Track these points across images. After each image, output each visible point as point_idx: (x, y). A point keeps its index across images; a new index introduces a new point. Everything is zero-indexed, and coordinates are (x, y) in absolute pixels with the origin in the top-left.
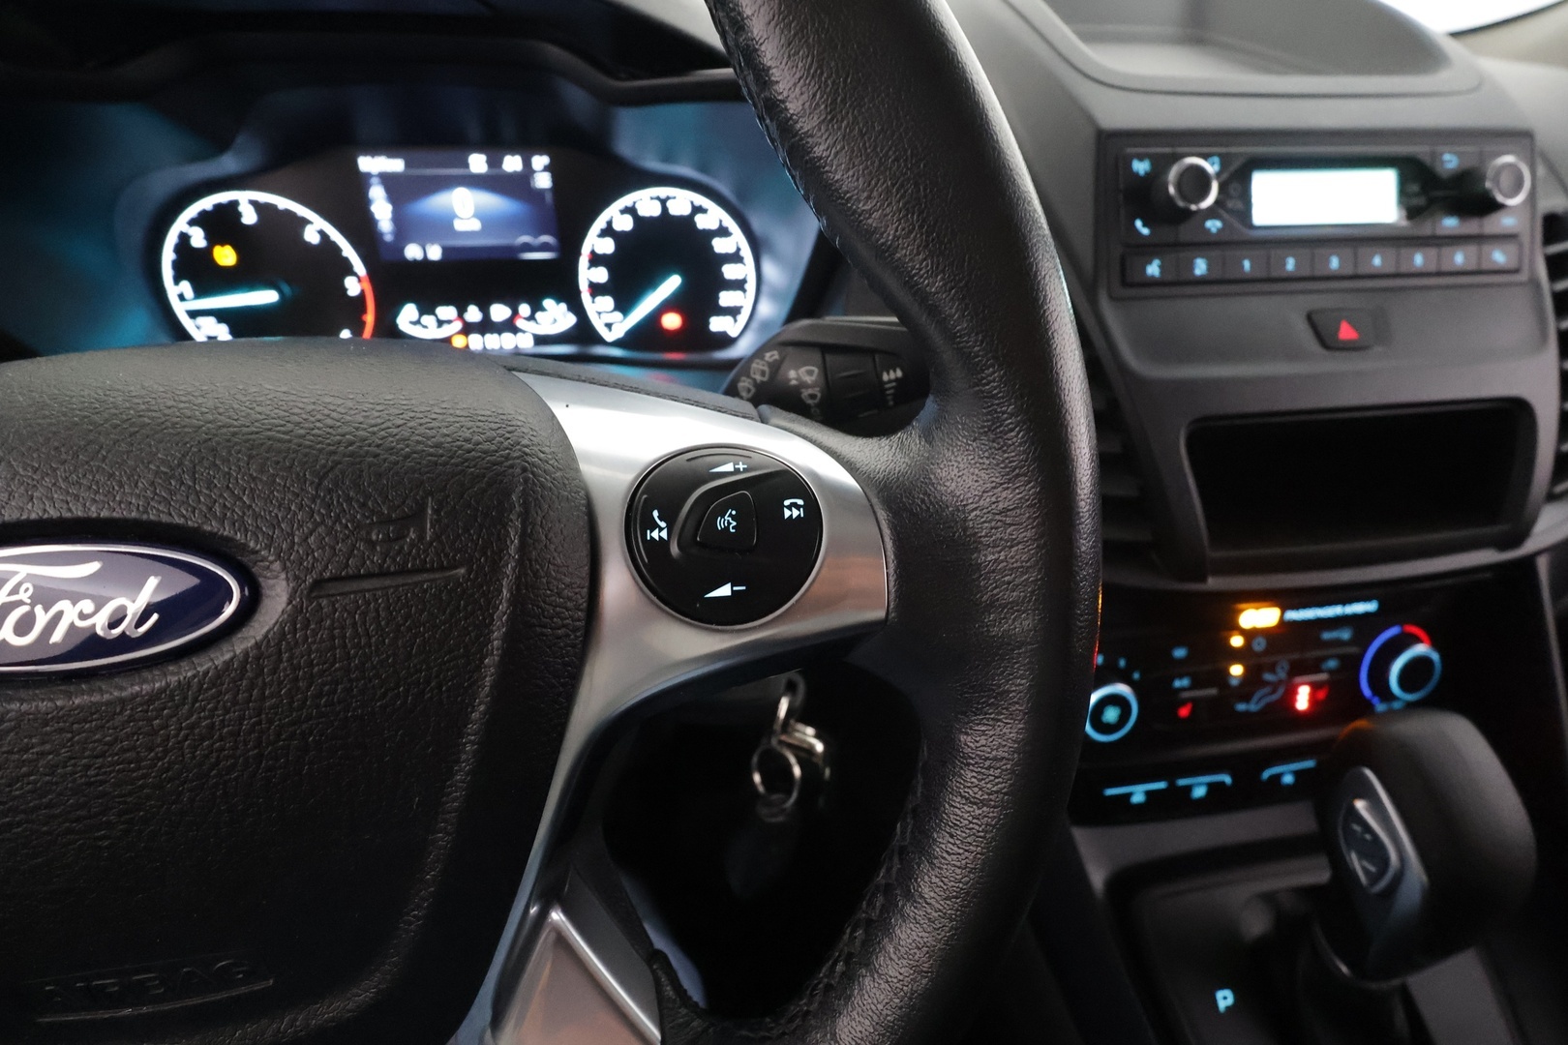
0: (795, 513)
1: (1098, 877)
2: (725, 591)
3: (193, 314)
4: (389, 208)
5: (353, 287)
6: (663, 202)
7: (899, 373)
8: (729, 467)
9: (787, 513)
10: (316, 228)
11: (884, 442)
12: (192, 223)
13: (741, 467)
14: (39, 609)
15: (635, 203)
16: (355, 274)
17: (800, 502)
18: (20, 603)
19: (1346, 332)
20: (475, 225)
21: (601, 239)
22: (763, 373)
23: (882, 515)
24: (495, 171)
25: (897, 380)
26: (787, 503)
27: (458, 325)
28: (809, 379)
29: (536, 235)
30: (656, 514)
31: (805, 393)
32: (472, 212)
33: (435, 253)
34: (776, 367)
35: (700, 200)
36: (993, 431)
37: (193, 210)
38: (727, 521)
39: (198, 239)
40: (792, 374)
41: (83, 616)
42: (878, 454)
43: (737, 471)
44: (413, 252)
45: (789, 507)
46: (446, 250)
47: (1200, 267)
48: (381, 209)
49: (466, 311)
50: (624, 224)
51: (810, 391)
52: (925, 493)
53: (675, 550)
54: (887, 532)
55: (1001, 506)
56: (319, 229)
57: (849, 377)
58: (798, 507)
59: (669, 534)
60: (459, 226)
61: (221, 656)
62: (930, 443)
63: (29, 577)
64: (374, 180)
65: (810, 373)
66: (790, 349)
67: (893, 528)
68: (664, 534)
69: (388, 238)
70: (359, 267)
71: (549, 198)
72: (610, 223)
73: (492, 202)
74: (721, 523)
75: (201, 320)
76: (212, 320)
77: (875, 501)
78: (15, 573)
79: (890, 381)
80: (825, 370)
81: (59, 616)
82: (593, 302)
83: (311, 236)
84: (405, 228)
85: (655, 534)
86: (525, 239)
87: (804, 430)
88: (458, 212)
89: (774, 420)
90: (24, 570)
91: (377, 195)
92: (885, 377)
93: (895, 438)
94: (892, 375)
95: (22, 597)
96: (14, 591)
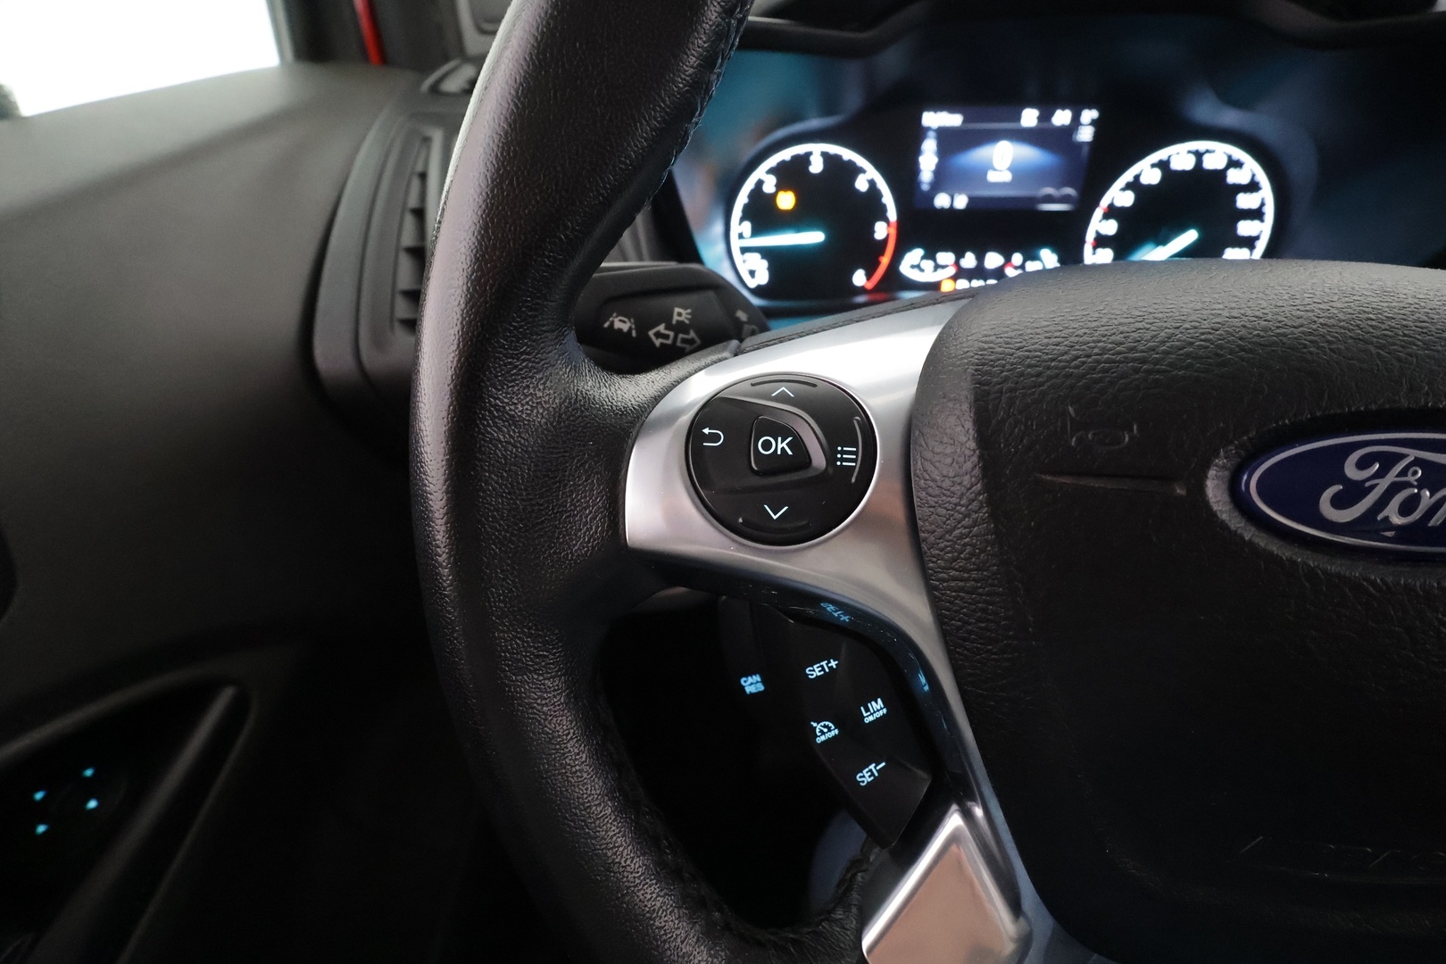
3: (744, 250)
4: (935, 160)
5: (881, 231)
6: (1199, 155)
10: (869, 176)
12: (771, 171)
14: (1424, 495)
15: (1169, 157)
16: (886, 220)
18: (1408, 485)
20: (1007, 177)
21: (1122, 192)
24: (1045, 125)
27: (952, 271)
29: (1058, 187)
32: (1008, 164)
33: (961, 202)
35: (1239, 154)
37: (773, 161)
39: (770, 186)
44: (942, 201)
46: (972, 200)
48: (928, 160)
49: (963, 257)
50: (1152, 177)
56: (870, 178)
60: (992, 177)
63: (1417, 462)
64: (931, 134)
69: (925, 187)
70: (892, 214)
71: (1085, 150)
72: (1137, 177)
73: (1028, 154)
75: (748, 255)
76: (757, 256)
78: (1404, 456)
82: (1094, 253)
83: (861, 184)
84: (943, 179)
86: (1049, 190)
88: (996, 165)
90: (1413, 454)
91: (929, 148)
95: (1411, 478)
96: (1404, 473)
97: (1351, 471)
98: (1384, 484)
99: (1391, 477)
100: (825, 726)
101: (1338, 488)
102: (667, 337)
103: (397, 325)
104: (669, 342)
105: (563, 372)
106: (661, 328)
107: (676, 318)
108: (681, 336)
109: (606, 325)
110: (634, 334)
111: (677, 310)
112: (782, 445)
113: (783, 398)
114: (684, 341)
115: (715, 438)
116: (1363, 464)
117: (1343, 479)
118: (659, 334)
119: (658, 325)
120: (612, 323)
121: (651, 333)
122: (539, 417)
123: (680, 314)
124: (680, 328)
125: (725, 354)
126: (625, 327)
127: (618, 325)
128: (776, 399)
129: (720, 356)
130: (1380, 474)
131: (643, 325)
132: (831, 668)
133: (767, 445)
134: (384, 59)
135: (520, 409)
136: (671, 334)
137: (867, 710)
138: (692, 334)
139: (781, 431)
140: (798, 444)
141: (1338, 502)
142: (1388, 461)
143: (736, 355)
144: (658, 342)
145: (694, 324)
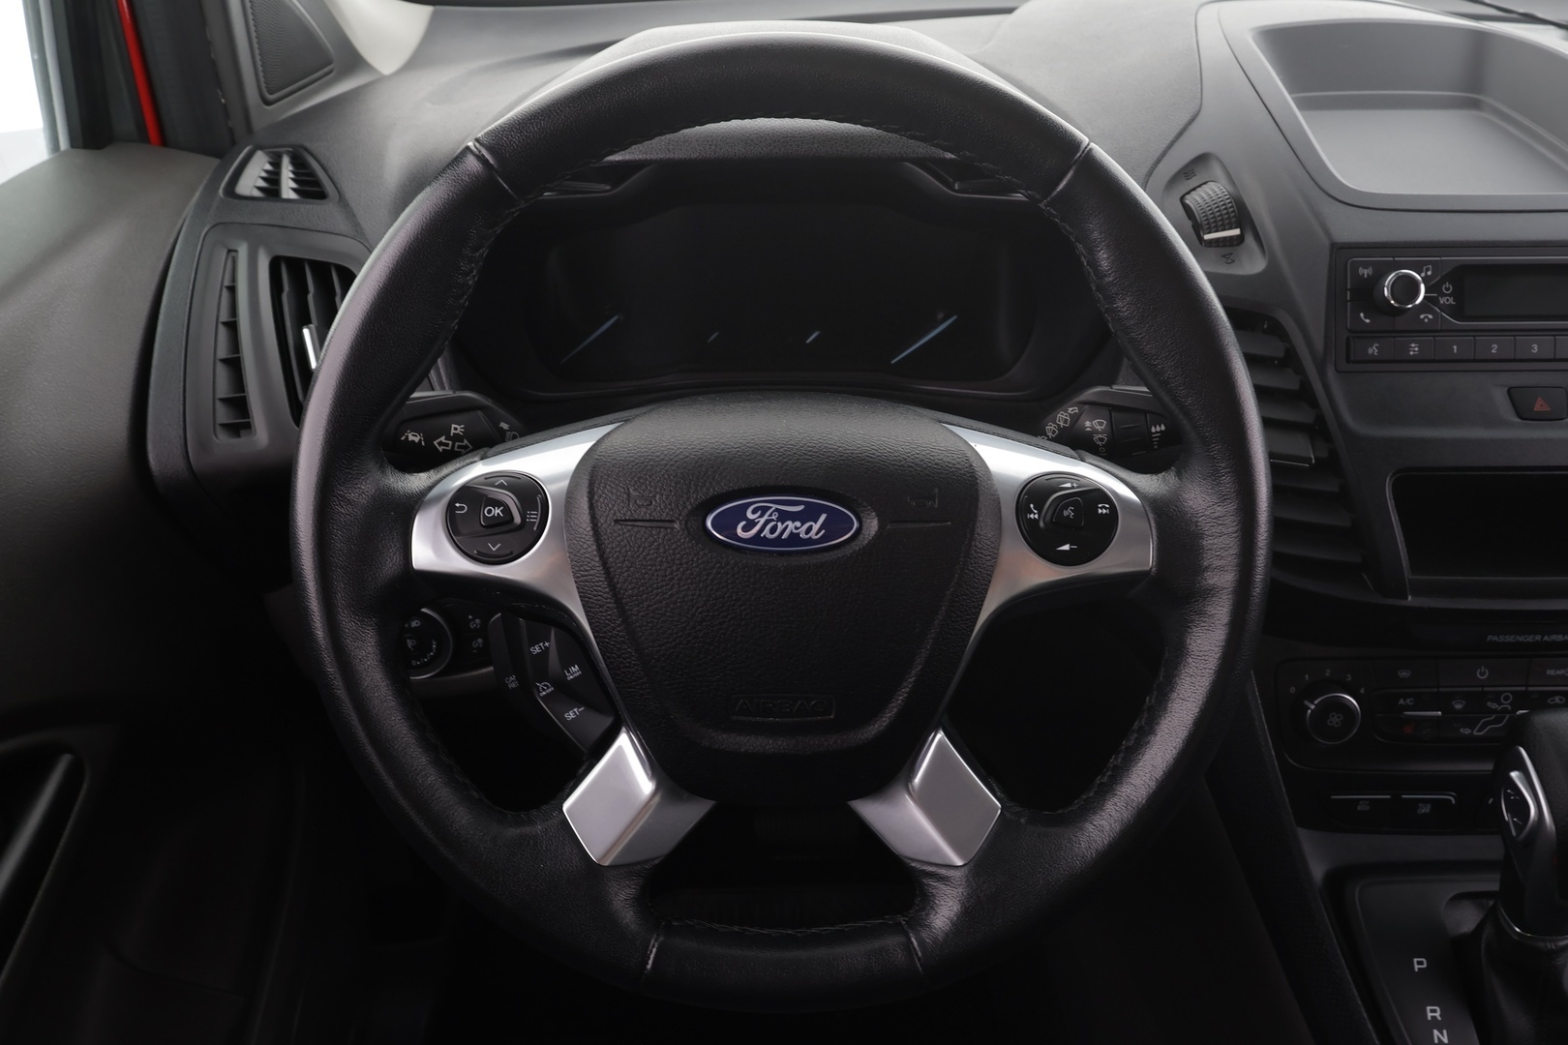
0: (1104, 511)
1: (1318, 870)
2: (1066, 547)
7: (1163, 428)
8: (1069, 485)
9: (1100, 511)
11: (1154, 477)
13: (1075, 485)
14: (779, 524)
17: (1107, 506)
18: (773, 520)
19: (1540, 406)
22: (1066, 421)
23: (1151, 516)
25: (1161, 431)
26: (1100, 506)
28: (1099, 428)
30: (1032, 506)
31: (1096, 437)
34: (1075, 418)
36: (1214, 476)
38: (1068, 512)
40: (1088, 424)
41: (796, 528)
42: (1150, 483)
43: (1073, 487)
45: (1101, 508)
47: (1414, 349)
51: (1100, 436)
52: (1176, 506)
53: (1042, 524)
54: (1153, 525)
55: (1216, 515)
57: (1129, 428)
58: (1106, 508)
59: (1039, 516)
61: (839, 553)
62: (1180, 479)
63: (777, 510)
65: (1101, 424)
66: (1087, 407)
67: (1157, 523)
68: (1036, 516)
74: (1065, 513)
77: (1147, 508)
78: (771, 507)
79: (1157, 432)
80: (1111, 423)
81: (787, 527)
85: (1032, 516)
87: (1107, 467)
89: (1088, 460)
90: (774, 506)
92: (1153, 430)
93: (1160, 475)
94: (1158, 429)
95: (774, 517)
96: (771, 515)
97: (750, 515)
98: (762, 520)
99: (766, 517)
100: (545, 685)
101: (744, 523)
102: (447, 445)
103: (218, 428)
104: (449, 448)
105: (378, 475)
106: (443, 439)
107: (453, 431)
108: (457, 444)
109: (403, 439)
110: (423, 444)
111: (453, 426)
112: (497, 511)
113: (501, 486)
114: (459, 447)
115: (462, 508)
116: (754, 512)
117: (747, 519)
118: (441, 443)
119: (441, 436)
120: (407, 437)
121: (435, 443)
122: (363, 500)
123: (456, 429)
124: (456, 438)
125: (476, 459)
126: (417, 439)
127: (411, 438)
128: (498, 487)
129: (472, 460)
130: (761, 516)
131: (429, 438)
132: (545, 647)
133: (490, 511)
134: (164, 142)
135: (352, 496)
136: (450, 443)
137: (569, 672)
138: (466, 442)
139: (497, 503)
140: (507, 510)
141: (745, 529)
142: (764, 510)
143: (482, 459)
144: (441, 449)
145: (466, 434)
